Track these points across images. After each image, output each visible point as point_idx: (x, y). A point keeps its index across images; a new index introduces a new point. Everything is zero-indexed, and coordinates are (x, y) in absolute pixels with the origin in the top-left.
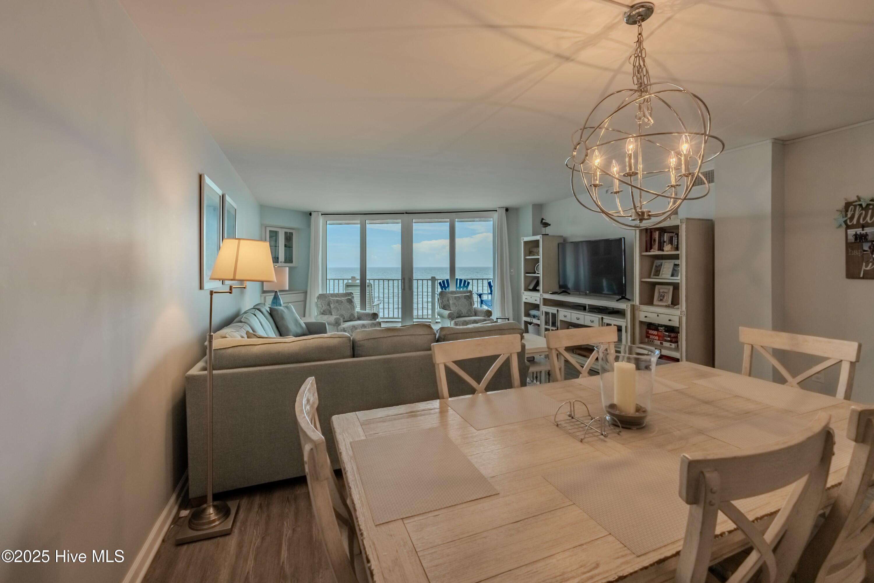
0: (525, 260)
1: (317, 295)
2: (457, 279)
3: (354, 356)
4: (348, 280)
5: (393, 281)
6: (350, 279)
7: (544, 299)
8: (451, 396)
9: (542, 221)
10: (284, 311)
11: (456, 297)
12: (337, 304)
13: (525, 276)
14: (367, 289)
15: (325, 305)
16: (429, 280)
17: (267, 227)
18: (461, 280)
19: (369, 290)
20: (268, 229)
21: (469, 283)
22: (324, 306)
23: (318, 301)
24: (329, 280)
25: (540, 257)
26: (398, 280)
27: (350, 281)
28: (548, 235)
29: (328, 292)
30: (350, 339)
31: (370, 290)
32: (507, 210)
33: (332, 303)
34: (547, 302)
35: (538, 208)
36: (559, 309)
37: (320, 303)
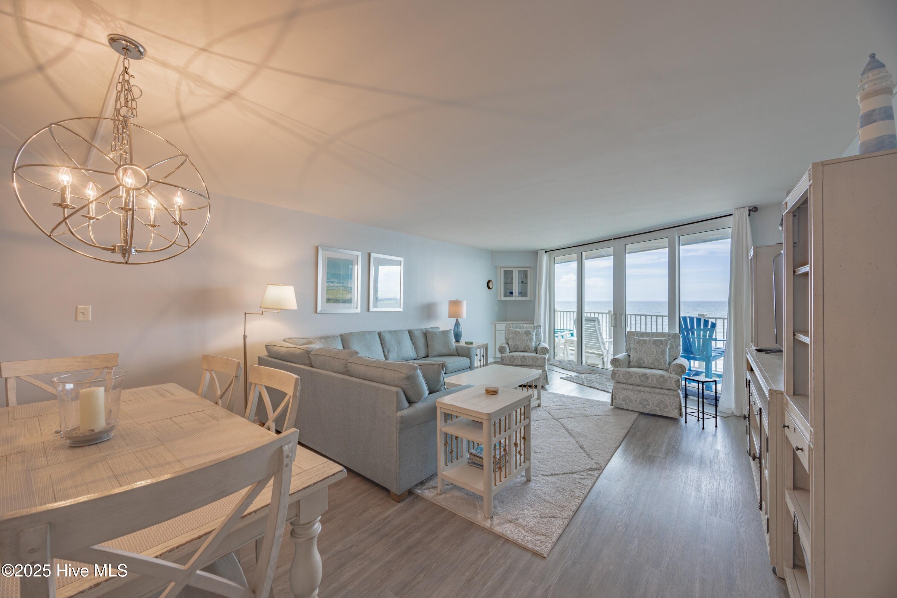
5: (641, 316)
17: (502, 268)
20: (503, 269)
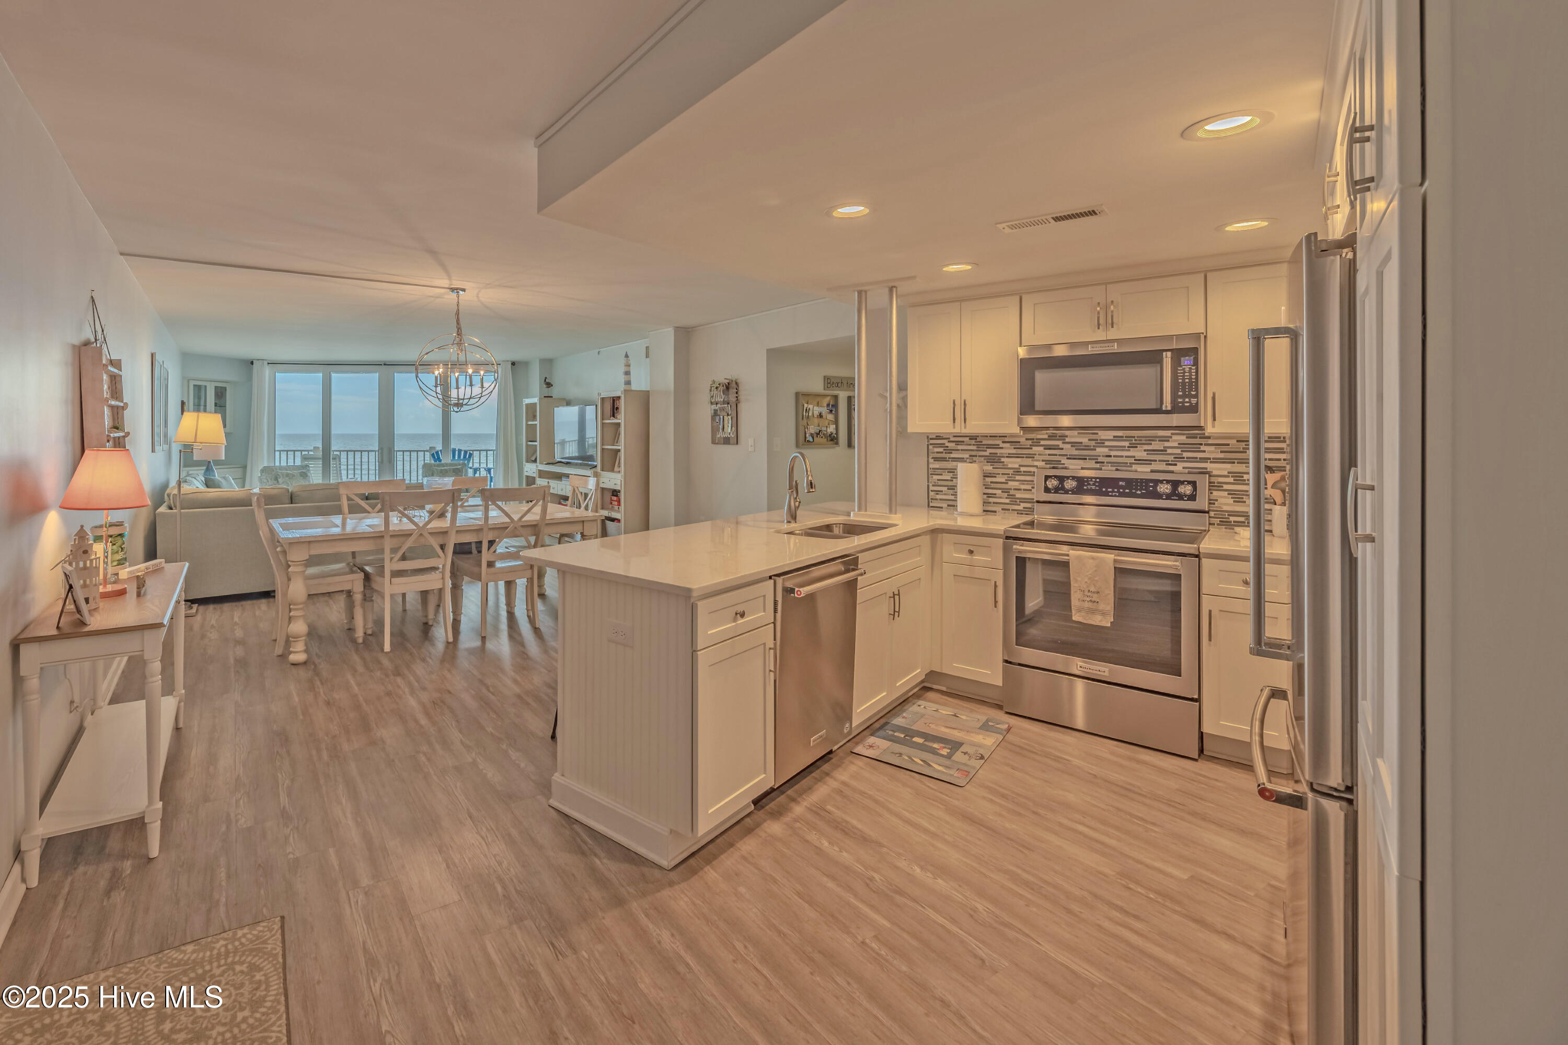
0: (527, 425)
1: (261, 467)
2: (454, 451)
3: (292, 503)
4: (308, 451)
5: (369, 452)
6: (311, 451)
7: (540, 471)
8: (350, 513)
9: (545, 381)
10: (220, 482)
11: (442, 470)
12: (287, 478)
13: (527, 445)
14: (331, 463)
15: (271, 479)
16: (427, 451)
17: (191, 381)
18: (460, 451)
19: (336, 464)
20: (192, 383)
21: (471, 455)
22: (269, 480)
23: (261, 475)
24: (280, 451)
25: (537, 422)
26: (375, 451)
27: (311, 453)
28: (552, 397)
29: (277, 464)
30: (288, 491)
31: (338, 464)
32: (513, 364)
33: (280, 478)
34: (542, 474)
35: (548, 363)
36: (550, 481)
37: (265, 477)
